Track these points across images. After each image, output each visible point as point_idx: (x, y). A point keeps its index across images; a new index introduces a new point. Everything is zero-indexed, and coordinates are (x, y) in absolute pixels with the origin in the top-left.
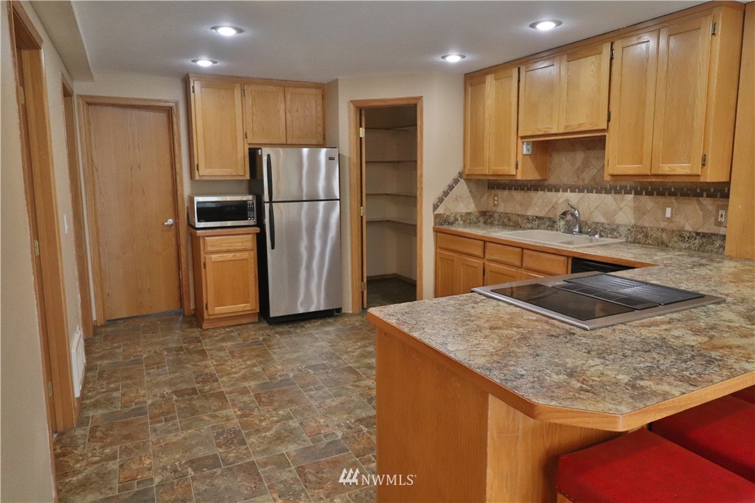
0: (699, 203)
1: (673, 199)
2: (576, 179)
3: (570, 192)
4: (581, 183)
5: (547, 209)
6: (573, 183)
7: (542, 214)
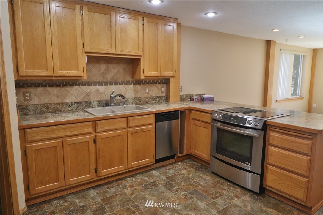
0: (156, 86)
1: (148, 85)
2: (102, 78)
3: (99, 85)
4: (105, 80)
5: (82, 97)
6: (100, 81)
7: (80, 100)
